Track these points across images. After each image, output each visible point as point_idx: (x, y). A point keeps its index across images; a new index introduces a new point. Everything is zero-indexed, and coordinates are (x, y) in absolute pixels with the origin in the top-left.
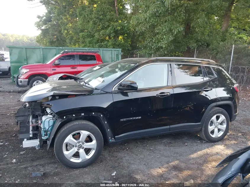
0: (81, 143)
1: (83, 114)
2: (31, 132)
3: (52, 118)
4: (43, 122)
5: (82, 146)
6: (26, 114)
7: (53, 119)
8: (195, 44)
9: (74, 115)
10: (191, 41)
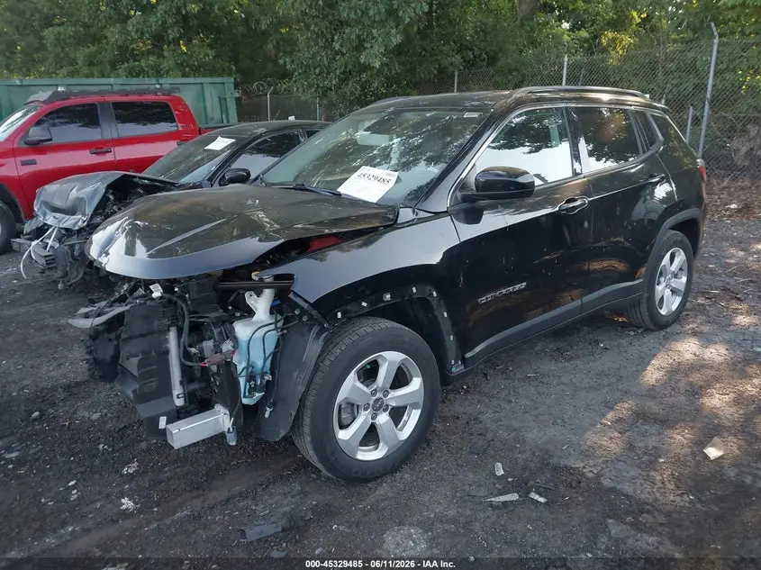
0: (379, 395)
1: (388, 297)
2: (177, 390)
3: (272, 327)
4: (244, 346)
5: (382, 403)
6: (155, 326)
7: (276, 329)
8: (458, 57)
9: (364, 304)
10: (445, 48)
